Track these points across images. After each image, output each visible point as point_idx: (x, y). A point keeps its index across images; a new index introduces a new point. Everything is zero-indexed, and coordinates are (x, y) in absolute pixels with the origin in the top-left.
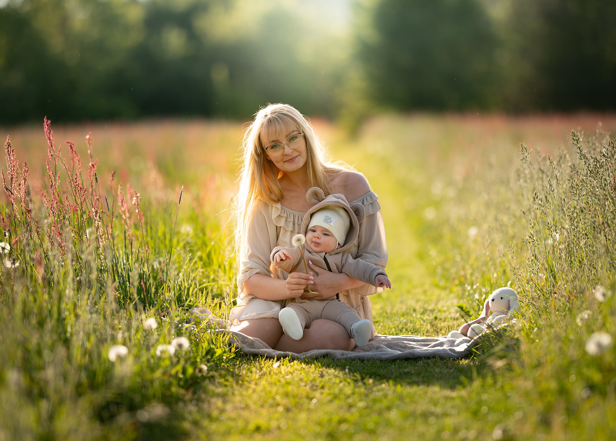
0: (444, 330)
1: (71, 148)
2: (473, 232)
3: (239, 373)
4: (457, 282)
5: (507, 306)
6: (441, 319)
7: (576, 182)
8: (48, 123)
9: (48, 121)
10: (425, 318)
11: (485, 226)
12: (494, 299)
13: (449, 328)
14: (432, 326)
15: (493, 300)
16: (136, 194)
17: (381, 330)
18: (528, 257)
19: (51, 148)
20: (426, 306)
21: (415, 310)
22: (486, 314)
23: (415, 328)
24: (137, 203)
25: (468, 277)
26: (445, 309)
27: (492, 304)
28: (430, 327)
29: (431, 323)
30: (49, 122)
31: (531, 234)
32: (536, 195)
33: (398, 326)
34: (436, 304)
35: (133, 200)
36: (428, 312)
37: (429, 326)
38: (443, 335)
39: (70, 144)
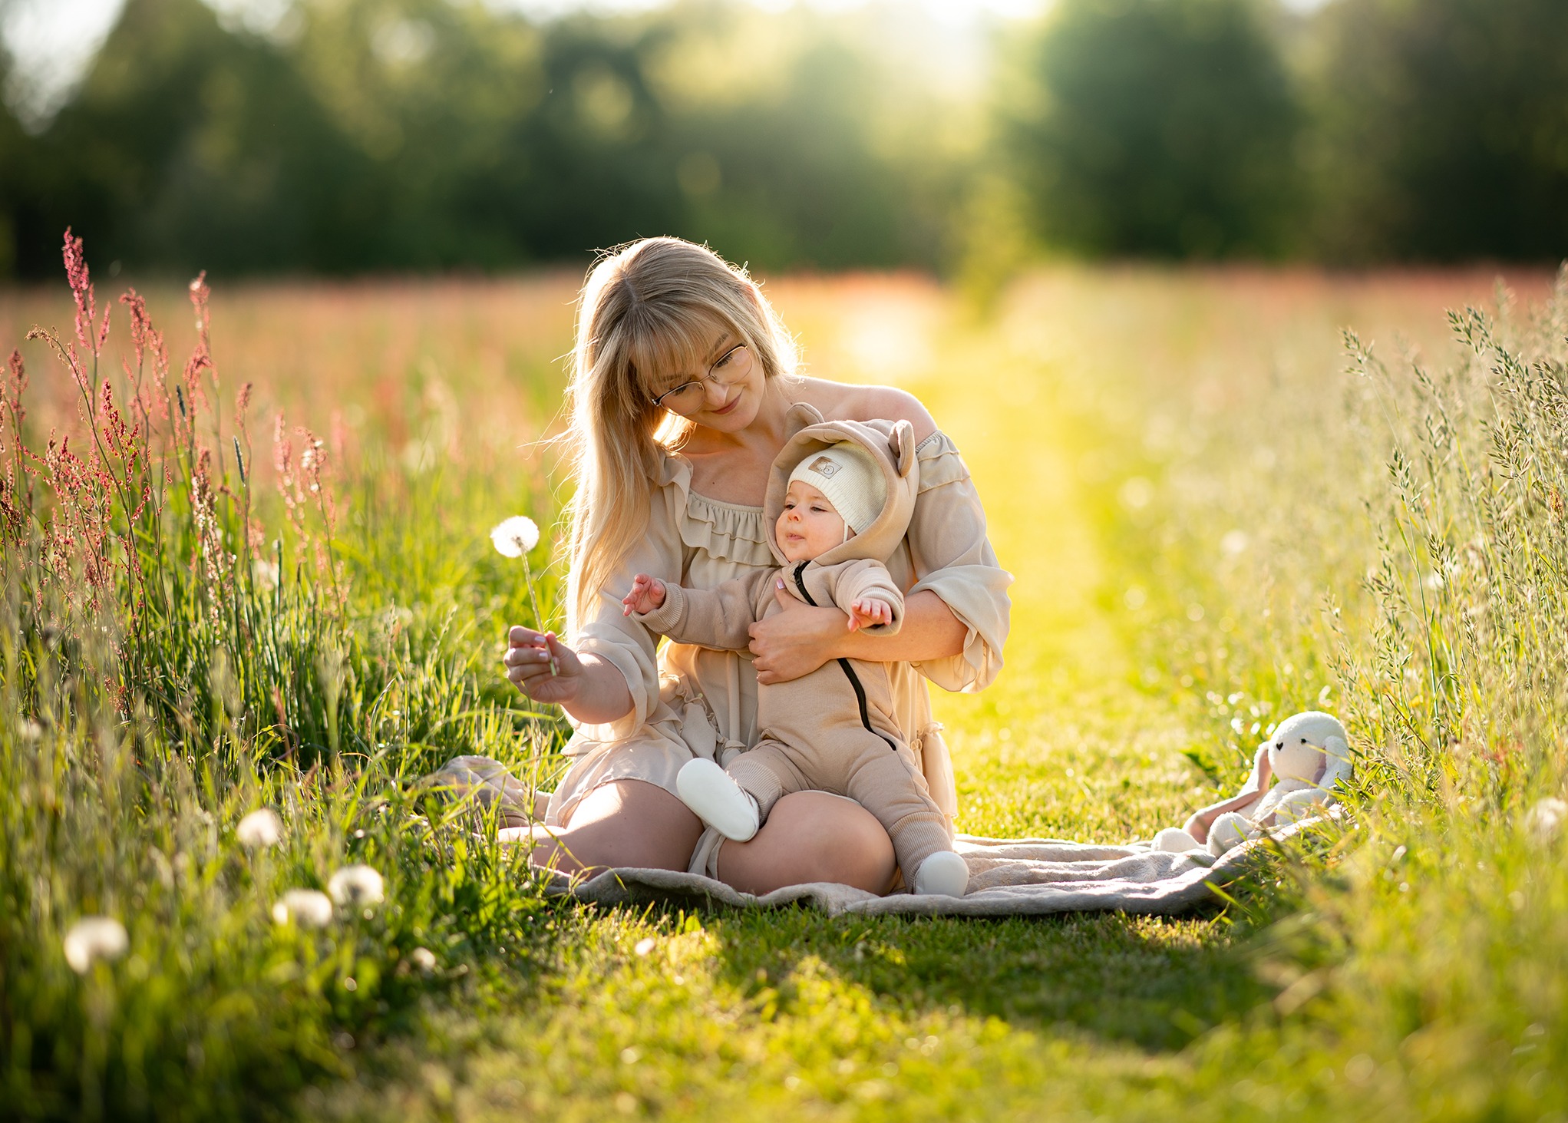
0: (1147, 822)
1: (137, 313)
2: (1235, 543)
3: (547, 960)
4: (1187, 680)
5: (1318, 765)
6: (1139, 788)
7: (1505, 427)
8: (75, 247)
9: (74, 242)
10: (1097, 785)
11: (1266, 533)
12: (1282, 744)
13: (1161, 818)
14: (1116, 807)
15: (1279, 747)
16: (313, 441)
17: (976, 818)
18: (1378, 627)
19: (84, 313)
20: (1104, 745)
21: (1072, 759)
22: (1261, 784)
23: (1067, 813)
24: (314, 466)
25: (1218, 667)
26: (1153, 756)
27: (1276, 756)
28: (1110, 811)
29: (1111, 799)
30: (79, 241)
31: (1385, 567)
32: (1396, 459)
33: (1023, 806)
34: (1132, 739)
35: (303, 458)
36: (1106, 766)
37: (1107, 809)
38: (1143, 835)
39: (133, 303)
